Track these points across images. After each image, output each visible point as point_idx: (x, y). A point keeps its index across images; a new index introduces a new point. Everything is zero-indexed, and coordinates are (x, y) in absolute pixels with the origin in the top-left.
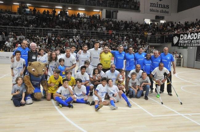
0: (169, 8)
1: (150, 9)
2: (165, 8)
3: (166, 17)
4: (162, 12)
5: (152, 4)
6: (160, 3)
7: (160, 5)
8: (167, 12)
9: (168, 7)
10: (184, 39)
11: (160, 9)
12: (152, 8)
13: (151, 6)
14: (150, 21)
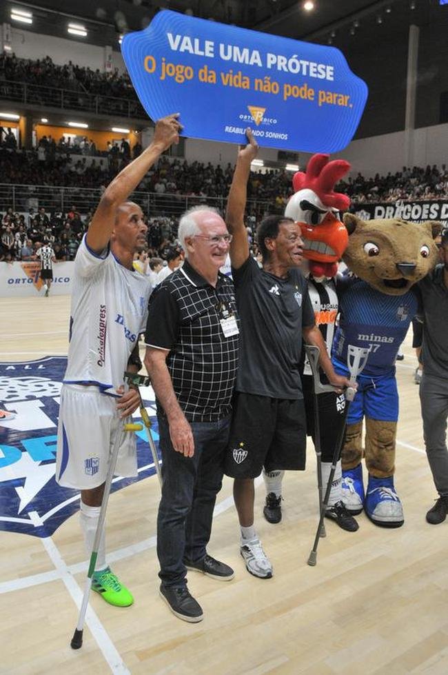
3: (301, 155)
14: (262, 165)
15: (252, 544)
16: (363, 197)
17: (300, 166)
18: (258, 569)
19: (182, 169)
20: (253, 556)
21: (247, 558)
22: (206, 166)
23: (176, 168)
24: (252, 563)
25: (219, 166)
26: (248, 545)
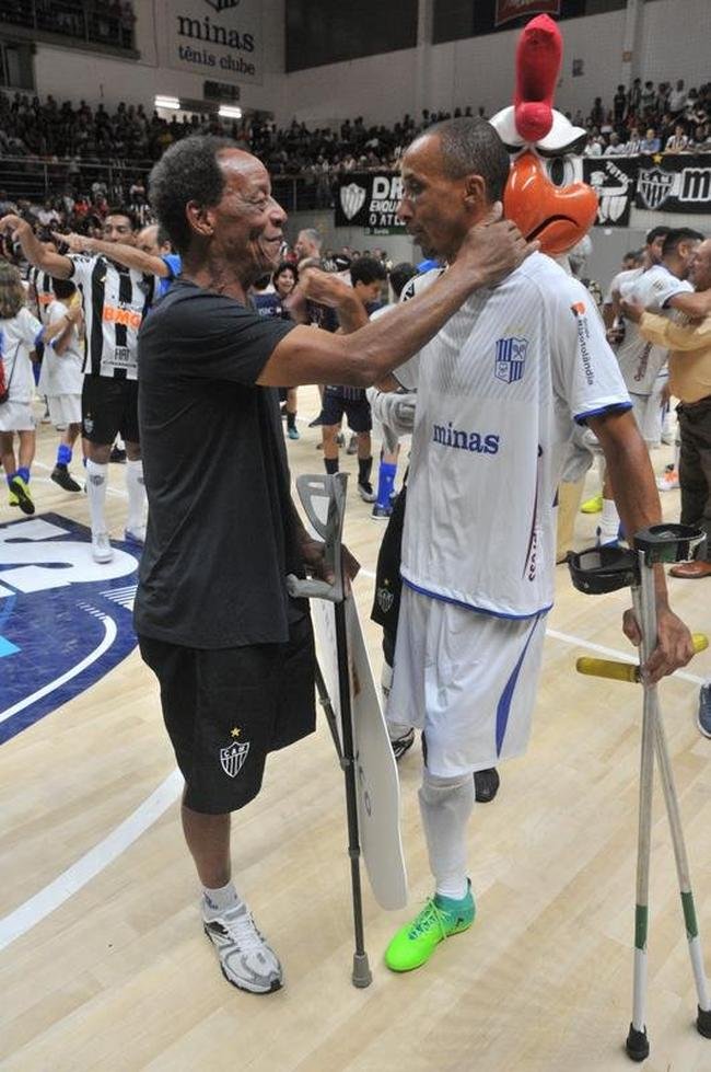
0: (252, 47)
1: (181, 49)
2: (237, 46)
3: (244, 89)
4: (228, 64)
5: (186, 24)
6: (218, 19)
7: (217, 29)
8: (249, 69)
9: (248, 43)
10: (392, 196)
11: (219, 51)
12: (186, 42)
13: (182, 32)
14: (178, 106)
15: (230, 917)
16: (352, 161)
17: (242, 109)
18: (250, 976)
19: (33, 112)
20: (233, 944)
21: (222, 948)
22: (76, 107)
23: (21, 110)
24: (234, 961)
25: (101, 106)
26: (221, 921)
